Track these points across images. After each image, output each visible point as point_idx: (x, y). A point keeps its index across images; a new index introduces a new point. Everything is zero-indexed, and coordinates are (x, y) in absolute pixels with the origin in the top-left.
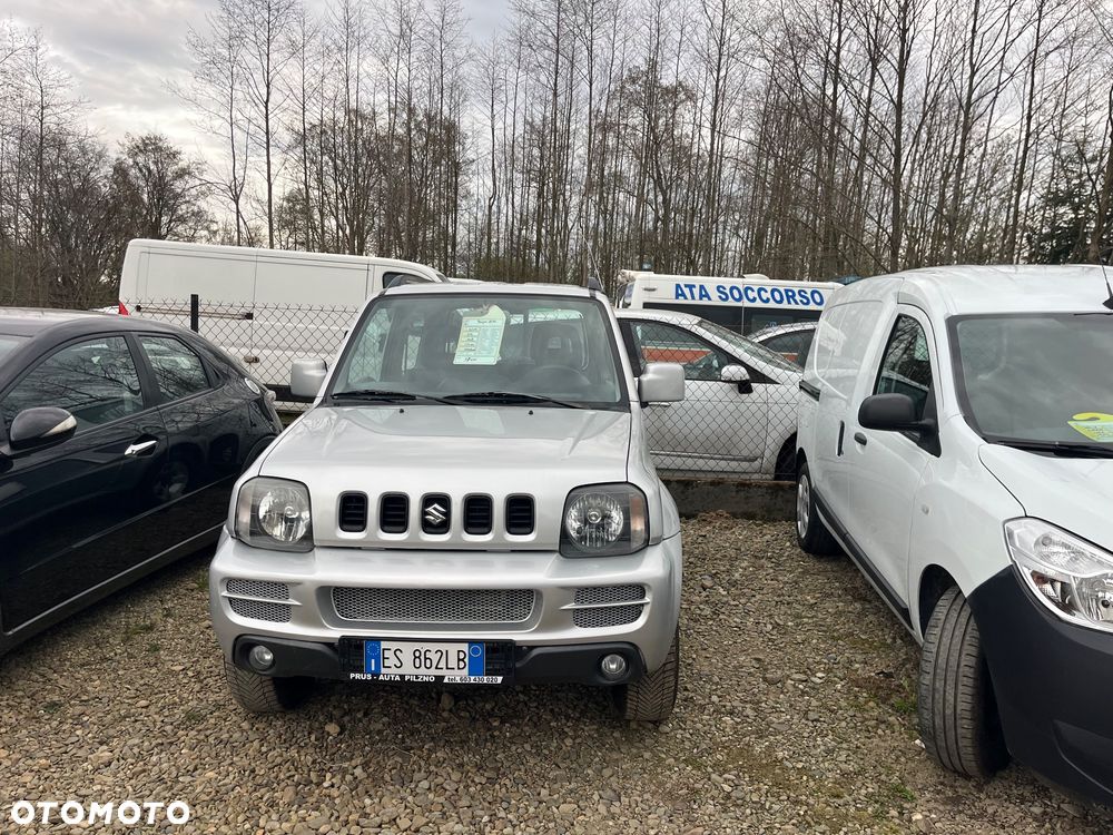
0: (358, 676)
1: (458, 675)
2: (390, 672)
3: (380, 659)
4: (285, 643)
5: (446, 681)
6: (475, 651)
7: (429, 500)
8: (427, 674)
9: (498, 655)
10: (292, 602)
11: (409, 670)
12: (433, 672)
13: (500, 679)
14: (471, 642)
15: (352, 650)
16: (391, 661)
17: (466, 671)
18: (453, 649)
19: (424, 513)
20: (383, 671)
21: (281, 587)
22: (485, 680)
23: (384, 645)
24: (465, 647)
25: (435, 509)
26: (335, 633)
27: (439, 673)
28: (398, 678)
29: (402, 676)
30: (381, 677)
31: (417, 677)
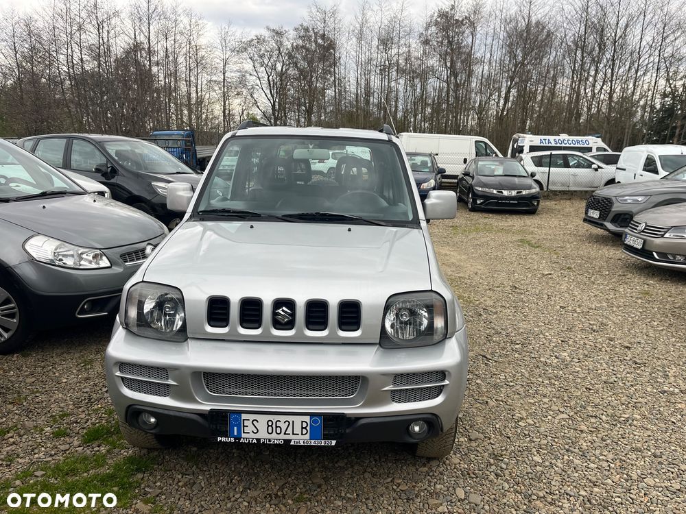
0: (224, 439)
1: (302, 439)
2: (249, 435)
3: (241, 426)
4: (166, 412)
5: (292, 443)
6: (315, 422)
7: (278, 303)
8: (277, 438)
9: (332, 424)
10: (171, 382)
11: (263, 435)
12: (282, 436)
13: (334, 442)
14: (311, 415)
15: (219, 420)
16: (250, 428)
17: (307, 437)
18: (298, 420)
19: (275, 314)
20: (244, 435)
21: (162, 370)
22: (323, 443)
23: (244, 416)
24: (307, 419)
25: (283, 311)
26: (206, 407)
27: (287, 437)
28: (255, 441)
29: (258, 440)
30: (242, 441)
31: (270, 441)
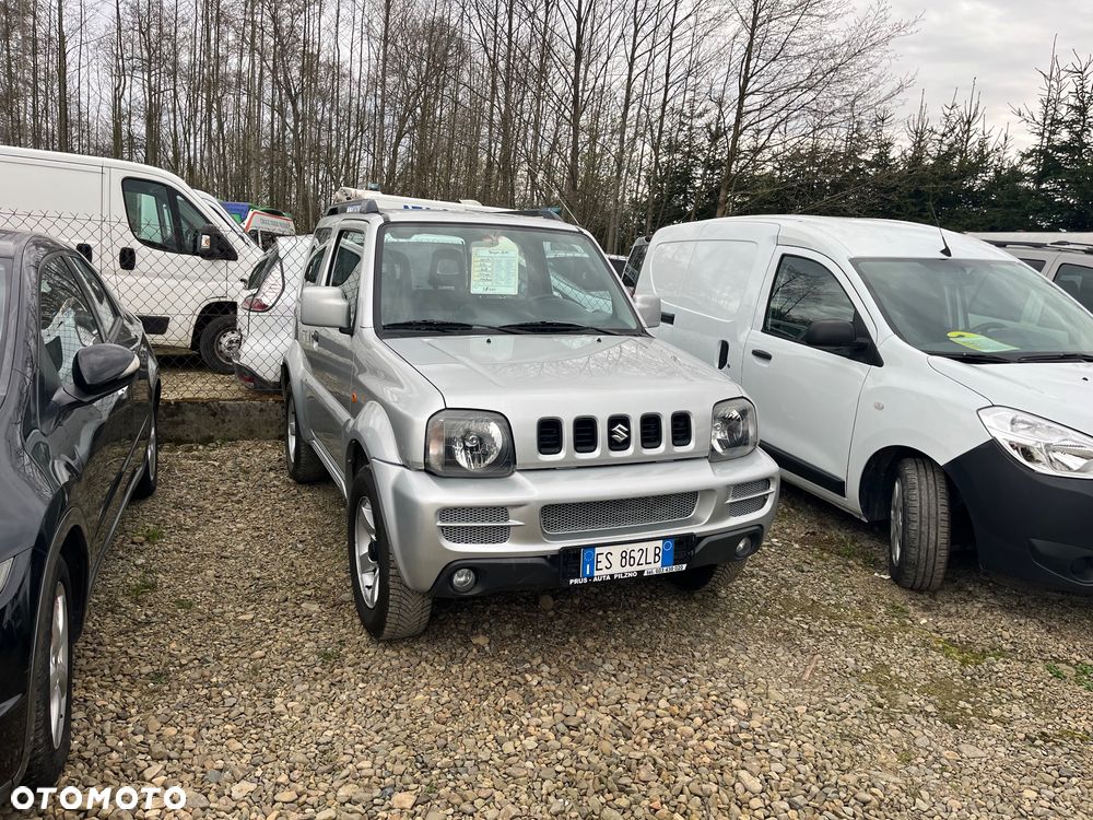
0: (576, 581)
1: (654, 568)
2: (601, 573)
3: (593, 563)
4: (505, 561)
5: (645, 574)
6: (667, 546)
7: (614, 421)
8: (631, 571)
9: (683, 546)
10: (512, 522)
11: (617, 570)
12: (636, 568)
13: (684, 566)
14: (664, 539)
15: (570, 560)
16: (604, 563)
17: (660, 564)
18: (651, 546)
19: (611, 433)
20: (596, 573)
21: (501, 511)
22: (675, 569)
23: (598, 550)
24: (660, 543)
25: (620, 428)
26: (554, 546)
27: (640, 568)
28: (608, 578)
29: (612, 576)
30: (595, 579)
31: (624, 575)
